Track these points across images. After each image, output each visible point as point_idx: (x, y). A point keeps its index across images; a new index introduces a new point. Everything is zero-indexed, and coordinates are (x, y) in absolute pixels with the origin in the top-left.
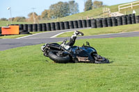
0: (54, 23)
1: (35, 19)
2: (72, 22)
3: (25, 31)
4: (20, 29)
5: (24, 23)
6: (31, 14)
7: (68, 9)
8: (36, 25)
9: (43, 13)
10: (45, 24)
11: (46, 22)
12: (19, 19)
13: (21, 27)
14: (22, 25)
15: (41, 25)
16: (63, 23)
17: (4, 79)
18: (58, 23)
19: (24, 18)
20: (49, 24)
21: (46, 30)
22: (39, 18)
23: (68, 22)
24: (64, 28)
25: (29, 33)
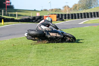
0: (81, 14)
1: (68, 10)
2: (94, 13)
3: (60, 19)
4: (57, 17)
5: (60, 13)
6: (65, 6)
7: (92, 3)
8: (69, 14)
9: (74, 6)
10: (75, 14)
11: (76, 12)
12: (56, 10)
13: (58, 16)
14: (59, 15)
15: (72, 14)
16: (88, 14)
17: (45, 53)
18: (84, 13)
19: (60, 9)
20: (78, 14)
21: (75, 18)
22: (71, 9)
23: (91, 13)
24: (88, 17)
25: (63, 20)
